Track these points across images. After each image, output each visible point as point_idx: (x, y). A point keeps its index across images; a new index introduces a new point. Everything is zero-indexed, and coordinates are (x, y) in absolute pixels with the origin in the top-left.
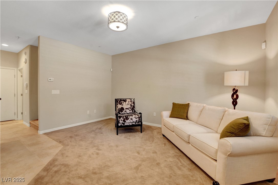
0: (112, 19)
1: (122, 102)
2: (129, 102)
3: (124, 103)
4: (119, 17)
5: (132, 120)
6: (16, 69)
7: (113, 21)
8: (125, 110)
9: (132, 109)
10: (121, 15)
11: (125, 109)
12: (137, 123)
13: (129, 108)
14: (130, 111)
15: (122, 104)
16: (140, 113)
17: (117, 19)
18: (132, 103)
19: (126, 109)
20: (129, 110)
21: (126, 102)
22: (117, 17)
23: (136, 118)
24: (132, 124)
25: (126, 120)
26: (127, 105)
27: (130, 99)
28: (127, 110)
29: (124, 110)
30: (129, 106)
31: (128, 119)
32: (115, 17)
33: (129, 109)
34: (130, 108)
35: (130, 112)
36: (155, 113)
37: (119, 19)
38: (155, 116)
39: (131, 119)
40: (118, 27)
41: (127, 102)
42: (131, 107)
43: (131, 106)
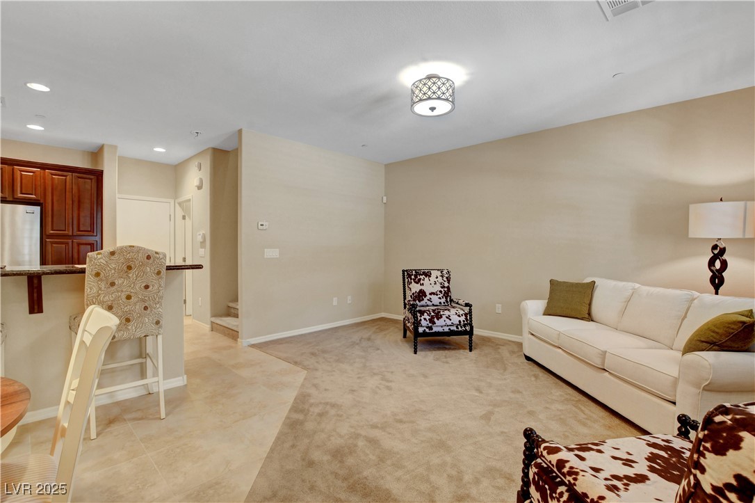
0: (425, 94)
1: (422, 277)
2: (437, 278)
3: (427, 279)
4: (439, 88)
5: (450, 320)
6: (172, 202)
7: (425, 97)
8: (428, 297)
9: (444, 295)
10: (444, 84)
11: (427, 294)
12: (461, 327)
13: (438, 293)
14: (440, 298)
15: (422, 282)
16: (467, 305)
17: (434, 93)
18: (446, 280)
19: (430, 294)
20: (439, 296)
21: (430, 276)
22: (434, 88)
23: (459, 316)
24: (449, 329)
25: (435, 320)
26: (433, 284)
27: (438, 270)
28: (432, 297)
29: (426, 296)
30: (437, 288)
31: (441, 317)
32: (429, 88)
33: (437, 295)
34: (441, 292)
35: (440, 301)
36: (499, 306)
37: (439, 93)
38: (500, 312)
39: (448, 318)
40: (433, 109)
41: (433, 278)
42: (442, 290)
43: (442, 287)
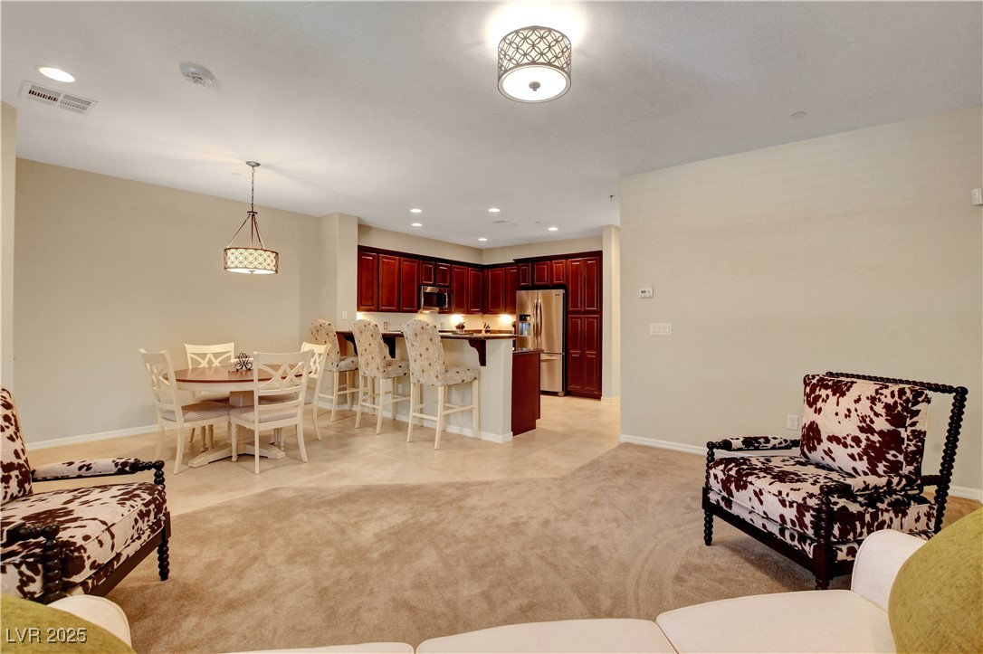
1: (823, 393)
2: (857, 401)
3: (833, 399)
5: (761, 502)
8: (825, 444)
9: (865, 452)
11: (824, 437)
12: (792, 537)
13: (849, 441)
14: (852, 457)
15: (820, 404)
18: (883, 412)
19: (831, 439)
20: (850, 451)
21: (843, 394)
23: (783, 502)
24: (764, 526)
25: (733, 487)
26: (842, 415)
28: (834, 446)
29: (820, 441)
30: (850, 428)
31: (745, 487)
33: (845, 445)
34: (857, 440)
35: (853, 464)
39: (758, 494)
41: (847, 401)
42: (863, 436)
43: (862, 429)
